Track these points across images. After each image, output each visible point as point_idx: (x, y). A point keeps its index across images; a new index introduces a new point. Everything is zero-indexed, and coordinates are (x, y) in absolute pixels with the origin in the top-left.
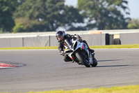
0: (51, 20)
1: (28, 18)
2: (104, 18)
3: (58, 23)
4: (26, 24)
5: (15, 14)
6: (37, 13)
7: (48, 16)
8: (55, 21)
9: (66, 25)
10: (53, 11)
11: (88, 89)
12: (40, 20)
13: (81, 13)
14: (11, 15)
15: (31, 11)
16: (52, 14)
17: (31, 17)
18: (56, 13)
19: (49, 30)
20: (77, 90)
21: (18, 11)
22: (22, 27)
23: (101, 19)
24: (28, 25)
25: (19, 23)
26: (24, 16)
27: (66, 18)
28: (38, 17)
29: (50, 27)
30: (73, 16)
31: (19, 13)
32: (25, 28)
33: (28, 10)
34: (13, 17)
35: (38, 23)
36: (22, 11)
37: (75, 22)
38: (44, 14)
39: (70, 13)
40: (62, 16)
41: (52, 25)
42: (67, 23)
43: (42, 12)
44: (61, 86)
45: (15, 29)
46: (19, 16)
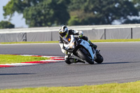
0: (106, 13)
1: (83, 11)
3: (114, 16)
4: (81, 17)
5: (70, 7)
6: (92, 6)
7: (104, 9)
8: (111, 14)
9: (122, 18)
10: (108, 4)
12: (96, 13)
13: (136, 6)
14: (66, 8)
15: (86, 4)
16: (108, 7)
17: (86, 10)
18: (111, 6)
19: (104, 23)
21: (72, 4)
22: (77, 19)
24: (84, 17)
25: (74, 16)
26: (79, 9)
27: (121, 11)
28: (93, 10)
29: (106, 20)
30: (128, 10)
31: (74, 6)
32: (80, 21)
33: (83, 3)
34: (68, 10)
35: (93, 16)
36: (78, 4)
37: (131, 15)
38: (100, 7)
39: (125, 6)
40: (118, 9)
41: (108, 18)
42: (123, 16)
43: (97, 5)
45: (69, 22)
46: (74, 9)
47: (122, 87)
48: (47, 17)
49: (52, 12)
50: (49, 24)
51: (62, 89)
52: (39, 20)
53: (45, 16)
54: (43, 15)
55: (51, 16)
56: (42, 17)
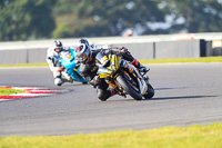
2: (198, 15)
3: (126, 24)
5: (56, 9)
6: (90, 8)
7: (110, 12)
8: (120, 20)
10: (117, 4)
11: (172, 128)
12: (97, 18)
13: (161, 6)
14: (49, 11)
15: (81, 5)
16: (116, 8)
17: (82, 14)
18: (121, 8)
19: (110, 34)
20: (155, 130)
21: (60, 5)
22: (67, 30)
23: (193, 16)
25: (62, 23)
26: (69, 12)
27: (137, 16)
28: (92, 14)
30: (148, 13)
31: (63, 7)
32: (72, 31)
35: (93, 24)
36: (67, 5)
37: (152, 21)
39: (144, 7)
41: (115, 26)
42: (139, 22)
43: (100, 7)
44: (130, 123)
45: (56, 33)
46: (62, 13)
47: (138, 136)
48: (21, 26)
49: (28, 18)
50: (24, 36)
51: (44, 140)
52: (8, 30)
53: (17, 23)
54: (14, 22)
55: (27, 24)
56: (13, 27)
